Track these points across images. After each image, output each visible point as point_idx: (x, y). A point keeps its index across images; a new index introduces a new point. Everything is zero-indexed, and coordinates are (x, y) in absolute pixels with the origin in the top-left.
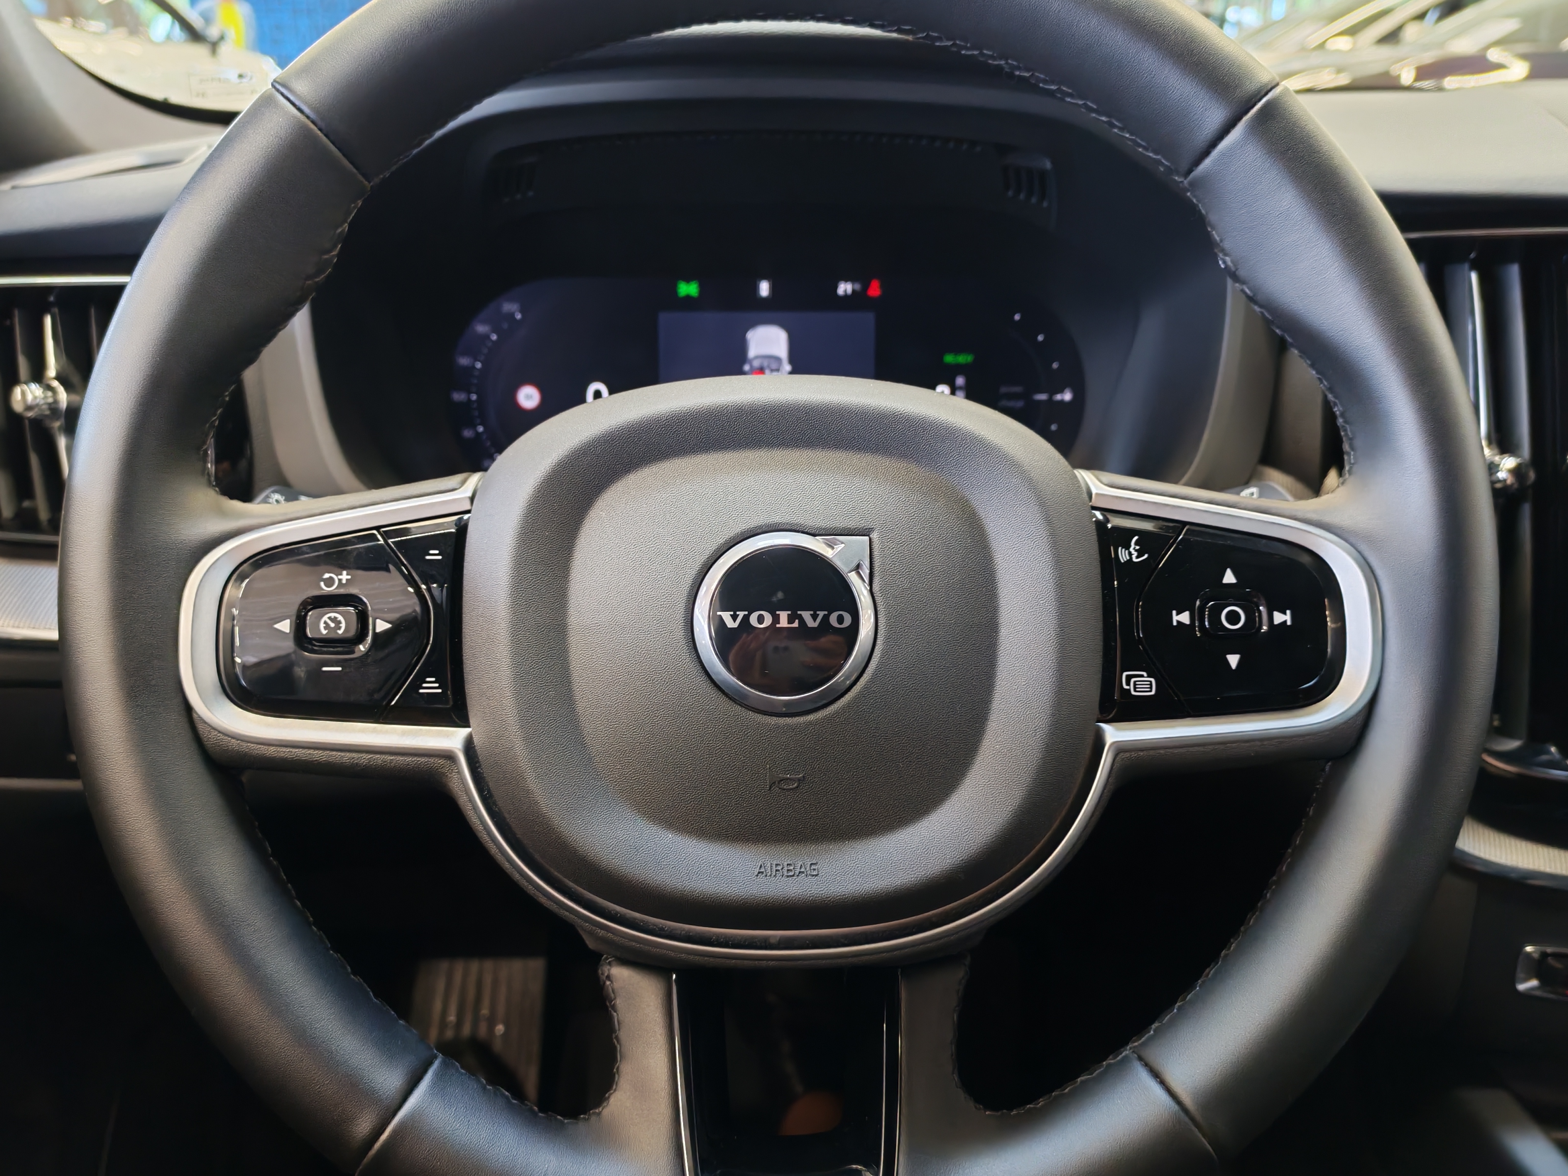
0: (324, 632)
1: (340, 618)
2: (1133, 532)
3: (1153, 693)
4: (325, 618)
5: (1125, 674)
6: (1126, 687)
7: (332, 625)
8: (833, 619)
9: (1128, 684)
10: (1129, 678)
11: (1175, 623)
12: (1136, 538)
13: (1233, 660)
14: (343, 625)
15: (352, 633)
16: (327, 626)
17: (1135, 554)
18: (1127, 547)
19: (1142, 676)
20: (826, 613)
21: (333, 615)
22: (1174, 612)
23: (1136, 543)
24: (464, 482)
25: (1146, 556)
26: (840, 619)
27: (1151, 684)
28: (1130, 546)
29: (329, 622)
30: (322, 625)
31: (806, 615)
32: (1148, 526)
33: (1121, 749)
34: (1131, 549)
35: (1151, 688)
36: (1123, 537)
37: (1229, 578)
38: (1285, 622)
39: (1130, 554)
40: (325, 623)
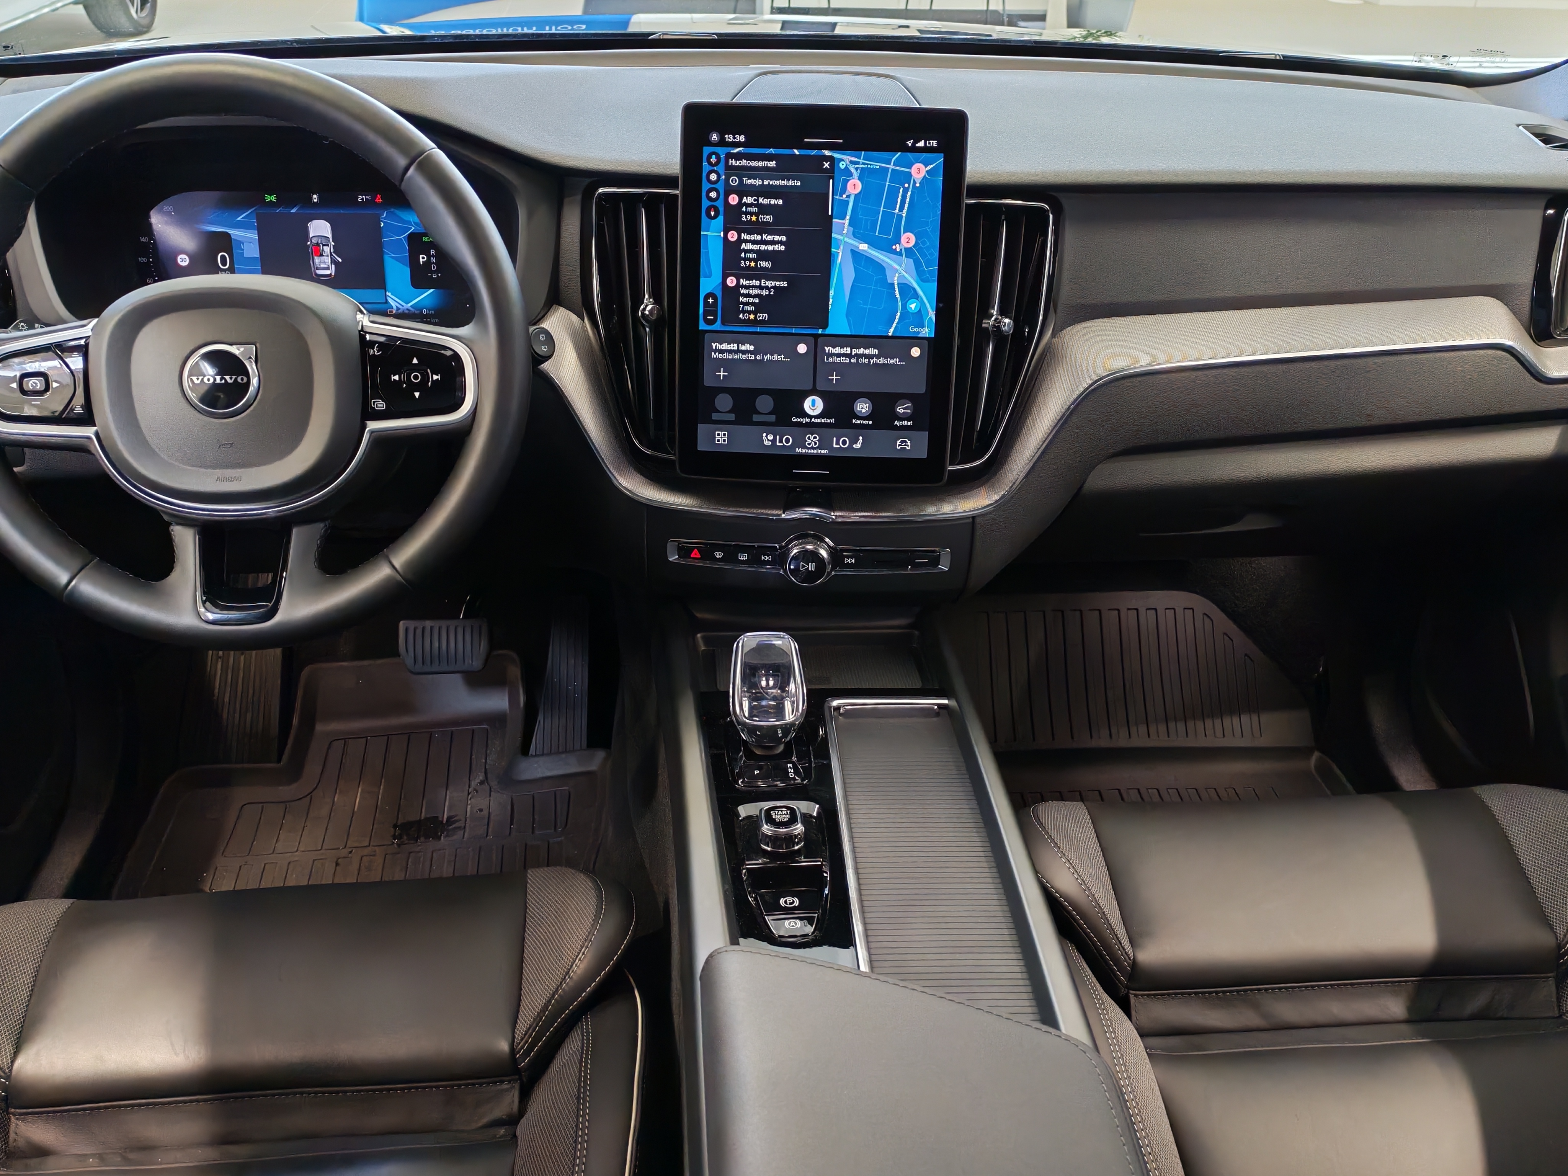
0: (31, 388)
1: (37, 382)
2: (375, 342)
3: (384, 408)
4: (31, 382)
5: (373, 401)
6: (373, 406)
7: (34, 385)
8: (239, 380)
9: (374, 404)
10: (374, 402)
11: (392, 380)
12: (377, 345)
13: (417, 394)
14: (39, 385)
15: (43, 388)
16: (32, 386)
17: (376, 352)
18: (373, 349)
19: (380, 401)
20: (236, 377)
21: (34, 381)
22: (392, 375)
23: (377, 347)
24: (90, 322)
25: (380, 353)
26: (242, 379)
27: (383, 405)
28: (374, 348)
29: (32, 383)
30: (30, 385)
31: (227, 378)
32: (382, 339)
33: (372, 432)
34: (375, 350)
35: (383, 406)
36: (372, 344)
37: (415, 361)
38: (438, 379)
39: (374, 351)
40: (31, 384)
